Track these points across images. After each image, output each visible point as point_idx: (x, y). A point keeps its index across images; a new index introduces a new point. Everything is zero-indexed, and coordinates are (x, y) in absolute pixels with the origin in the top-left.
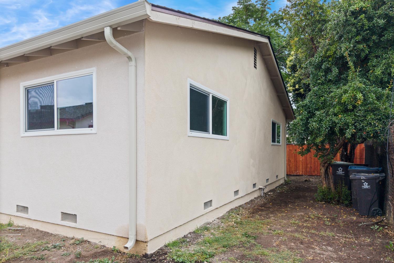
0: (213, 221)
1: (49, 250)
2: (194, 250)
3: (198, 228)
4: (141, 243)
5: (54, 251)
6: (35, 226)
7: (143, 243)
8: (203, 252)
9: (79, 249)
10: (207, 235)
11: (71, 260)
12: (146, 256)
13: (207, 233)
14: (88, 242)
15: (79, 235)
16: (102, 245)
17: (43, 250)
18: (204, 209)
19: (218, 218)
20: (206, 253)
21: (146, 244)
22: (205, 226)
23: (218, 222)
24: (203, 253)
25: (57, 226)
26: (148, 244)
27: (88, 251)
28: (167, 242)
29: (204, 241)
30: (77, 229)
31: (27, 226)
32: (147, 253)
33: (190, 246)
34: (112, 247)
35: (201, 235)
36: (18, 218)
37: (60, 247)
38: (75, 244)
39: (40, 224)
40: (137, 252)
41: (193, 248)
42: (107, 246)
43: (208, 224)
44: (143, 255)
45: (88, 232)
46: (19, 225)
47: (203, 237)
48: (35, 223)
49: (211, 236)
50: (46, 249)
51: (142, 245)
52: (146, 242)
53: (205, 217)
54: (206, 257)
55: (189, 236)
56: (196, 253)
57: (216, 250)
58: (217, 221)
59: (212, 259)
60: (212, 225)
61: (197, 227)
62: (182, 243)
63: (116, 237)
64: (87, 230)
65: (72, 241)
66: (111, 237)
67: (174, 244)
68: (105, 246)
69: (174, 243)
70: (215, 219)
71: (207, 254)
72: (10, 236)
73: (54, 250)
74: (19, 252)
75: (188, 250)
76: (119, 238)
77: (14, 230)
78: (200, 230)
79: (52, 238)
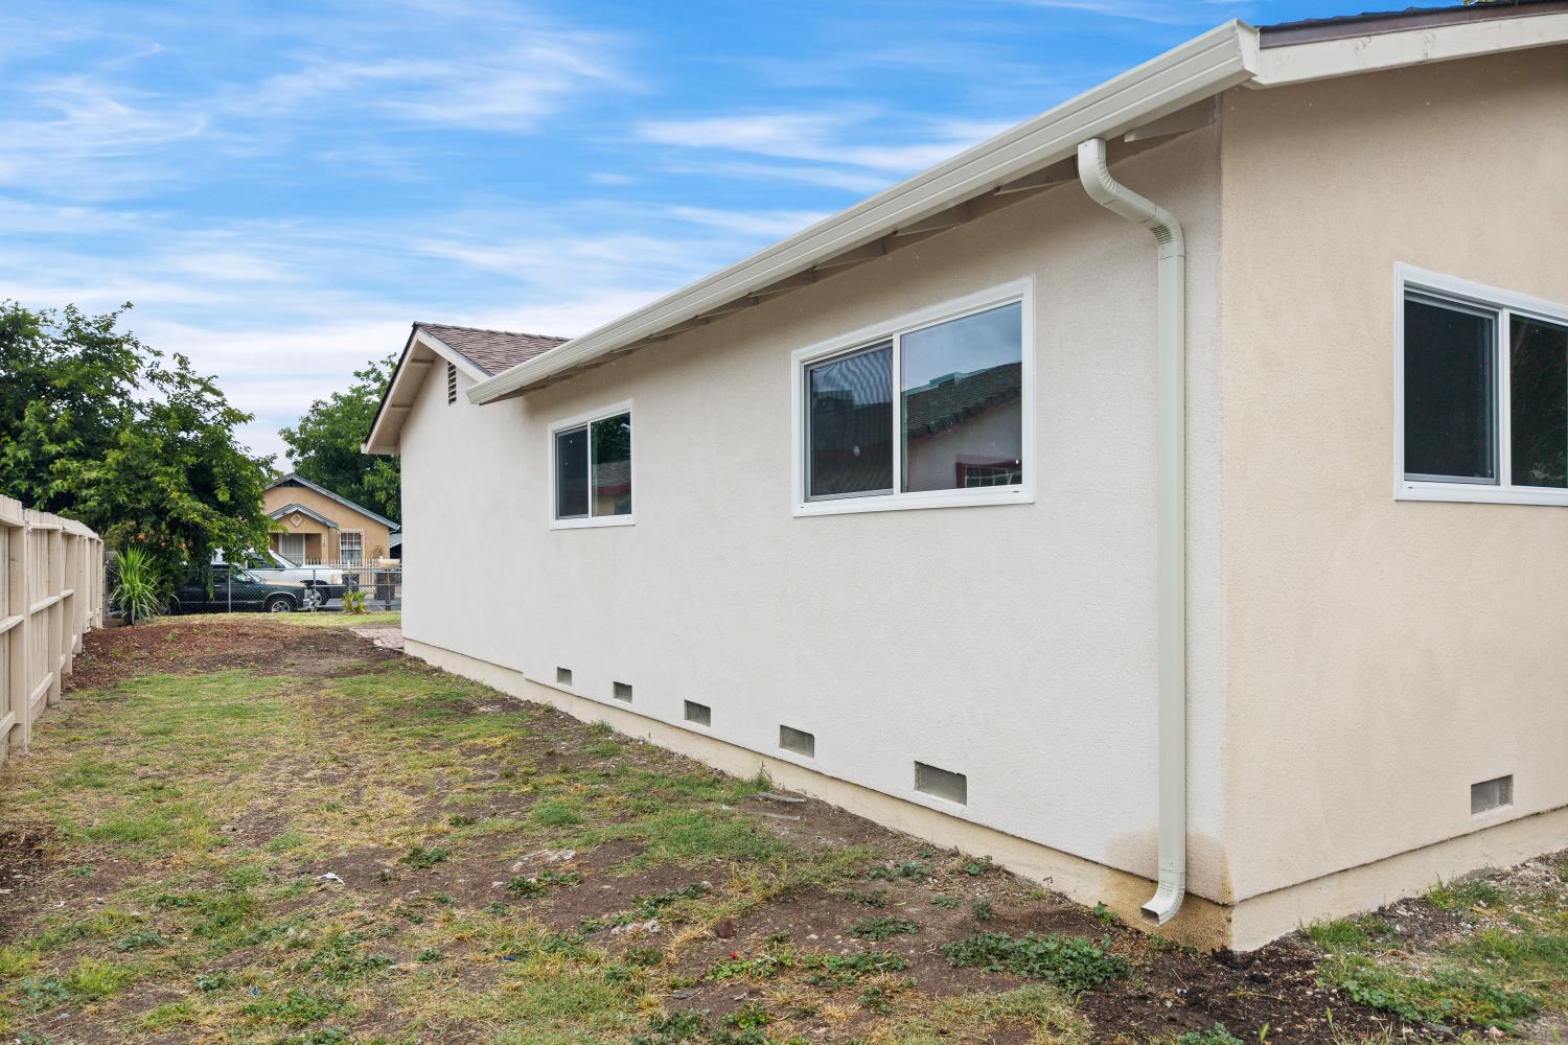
0: (1516, 869)
1: (892, 880)
2: (1432, 972)
3: (1444, 886)
4: (1204, 905)
5: (907, 885)
6: (835, 797)
7: (1212, 907)
8: (1478, 988)
9: (980, 892)
10: (1492, 924)
11: (962, 922)
12: (1225, 956)
13: (1486, 912)
14: (1005, 875)
15: (976, 847)
16: (1053, 889)
17: (874, 877)
18: (1474, 811)
19: (1544, 860)
20: (1496, 993)
21: (1223, 914)
22: (1477, 885)
23: (1544, 874)
24: (1480, 991)
25: (901, 804)
26: (1235, 914)
27: (1012, 904)
28: (1307, 923)
29: (1479, 945)
30: (969, 825)
31: (809, 796)
32: (1229, 948)
33: (1411, 952)
34: (1093, 904)
35: (1459, 918)
36: (785, 765)
37: (923, 875)
38: (967, 875)
39: (848, 791)
40: (1187, 938)
41: (1424, 965)
42: (1073, 898)
43: (1492, 877)
44: (1213, 950)
45: (1006, 838)
46: (788, 788)
47: (1469, 926)
48: (832, 787)
49: (1514, 932)
50: (882, 876)
51: (1211, 914)
52: (1224, 906)
53: (1476, 844)
54: (1498, 1011)
55: (1402, 911)
56: (1443, 984)
57: (1545, 994)
58: (1536, 870)
59: (1529, 1025)
60: (1513, 884)
61: (1440, 883)
62: (1370, 934)
63: (1107, 871)
64: (1002, 832)
65: (955, 863)
66: (1089, 868)
67: (1339, 933)
68: (1066, 897)
69: (1340, 931)
70: (1528, 861)
71: (1498, 1000)
72: (772, 820)
73: (903, 880)
74: (811, 873)
75: (1406, 970)
76: (1119, 878)
77: (778, 801)
78: (1455, 895)
79: (889, 844)
